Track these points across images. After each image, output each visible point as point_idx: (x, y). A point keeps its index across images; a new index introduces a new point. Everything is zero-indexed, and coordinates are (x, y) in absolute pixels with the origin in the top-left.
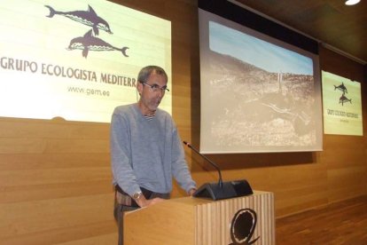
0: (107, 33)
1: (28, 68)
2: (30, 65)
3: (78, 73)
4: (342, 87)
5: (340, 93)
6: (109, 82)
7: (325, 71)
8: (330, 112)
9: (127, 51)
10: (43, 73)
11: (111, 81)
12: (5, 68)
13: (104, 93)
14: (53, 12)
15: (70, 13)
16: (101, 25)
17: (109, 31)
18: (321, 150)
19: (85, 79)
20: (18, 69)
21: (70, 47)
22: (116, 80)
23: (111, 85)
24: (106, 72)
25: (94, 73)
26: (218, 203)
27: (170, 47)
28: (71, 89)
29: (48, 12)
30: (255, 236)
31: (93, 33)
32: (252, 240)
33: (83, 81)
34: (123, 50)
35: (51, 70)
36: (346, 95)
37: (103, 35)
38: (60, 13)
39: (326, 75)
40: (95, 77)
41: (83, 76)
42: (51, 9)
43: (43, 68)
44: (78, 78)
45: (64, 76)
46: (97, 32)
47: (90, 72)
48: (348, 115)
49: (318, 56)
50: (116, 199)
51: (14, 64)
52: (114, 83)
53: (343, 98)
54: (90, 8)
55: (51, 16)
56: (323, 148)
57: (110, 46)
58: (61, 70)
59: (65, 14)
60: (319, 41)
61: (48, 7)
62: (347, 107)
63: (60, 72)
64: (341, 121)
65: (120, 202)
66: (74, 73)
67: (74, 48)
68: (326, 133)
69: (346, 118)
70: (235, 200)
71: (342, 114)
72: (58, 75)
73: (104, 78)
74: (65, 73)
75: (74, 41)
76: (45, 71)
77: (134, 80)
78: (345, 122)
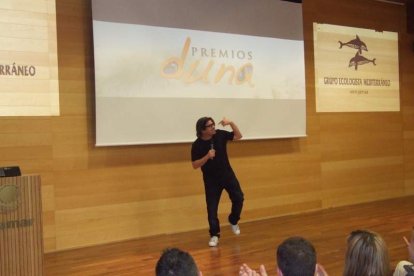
4: (357, 43)
5: (353, 51)
8: (329, 81)
18: (304, 135)
56: (307, 133)
62: (364, 71)
64: (352, 92)
69: (363, 87)
71: (356, 82)
77: (8, 67)
78: (360, 92)
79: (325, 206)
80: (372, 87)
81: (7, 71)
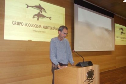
0: (45, 13)
1: (21, 24)
2: (21, 23)
3: (36, 25)
4: (122, 29)
5: (121, 31)
7: (116, 23)
8: (117, 37)
9: (51, 18)
10: (25, 26)
12: (14, 24)
13: (44, 32)
14: (28, 6)
15: (33, 6)
16: (43, 10)
17: (45, 12)
18: (114, 50)
20: (18, 25)
21: (33, 18)
22: (47, 28)
24: (44, 25)
25: (41, 26)
26: (83, 68)
27: (64, 17)
28: (33, 31)
29: (27, 6)
30: (94, 77)
31: (40, 13)
32: (93, 78)
34: (50, 18)
35: (28, 25)
36: (123, 32)
37: (43, 13)
38: (30, 7)
39: (116, 25)
40: (41, 27)
41: (37, 27)
42: (27, 5)
43: (25, 24)
44: (36, 27)
45: (31, 27)
46: (42, 13)
47: (39, 25)
48: (124, 38)
49: (113, 18)
50: (52, 66)
51: (17, 23)
53: (122, 33)
54: (40, 5)
55: (27, 7)
56: (115, 49)
57: (46, 17)
58: (31, 25)
59: (32, 7)
60: (114, 14)
61: (26, 5)
62: (123, 36)
63: (30, 25)
64: (121, 40)
65: (53, 67)
66: (35, 25)
67: (35, 18)
68: (116, 44)
69: (123, 39)
70: (88, 67)
72: (30, 26)
73: (44, 27)
74: (32, 26)
75: (35, 15)
76: (26, 25)
77: (53, 27)
78: (122, 40)
79: (117, 68)
80: (124, 39)
81: (53, 29)
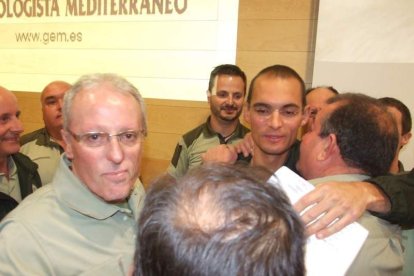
6: (82, 14)
11: (85, 9)
13: (73, 37)
19: (40, 15)
22: (95, 6)
23: (86, 18)
25: (55, 1)
28: (21, 37)
33: (37, 19)
40: (57, 8)
41: (38, 11)
44: (28, 15)
45: (10, 16)
47: (47, 1)
52: (90, 13)
58: (6, 6)
72: (2, 16)
73: (72, 7)
74: (11, 11)
81: (133, 6)
